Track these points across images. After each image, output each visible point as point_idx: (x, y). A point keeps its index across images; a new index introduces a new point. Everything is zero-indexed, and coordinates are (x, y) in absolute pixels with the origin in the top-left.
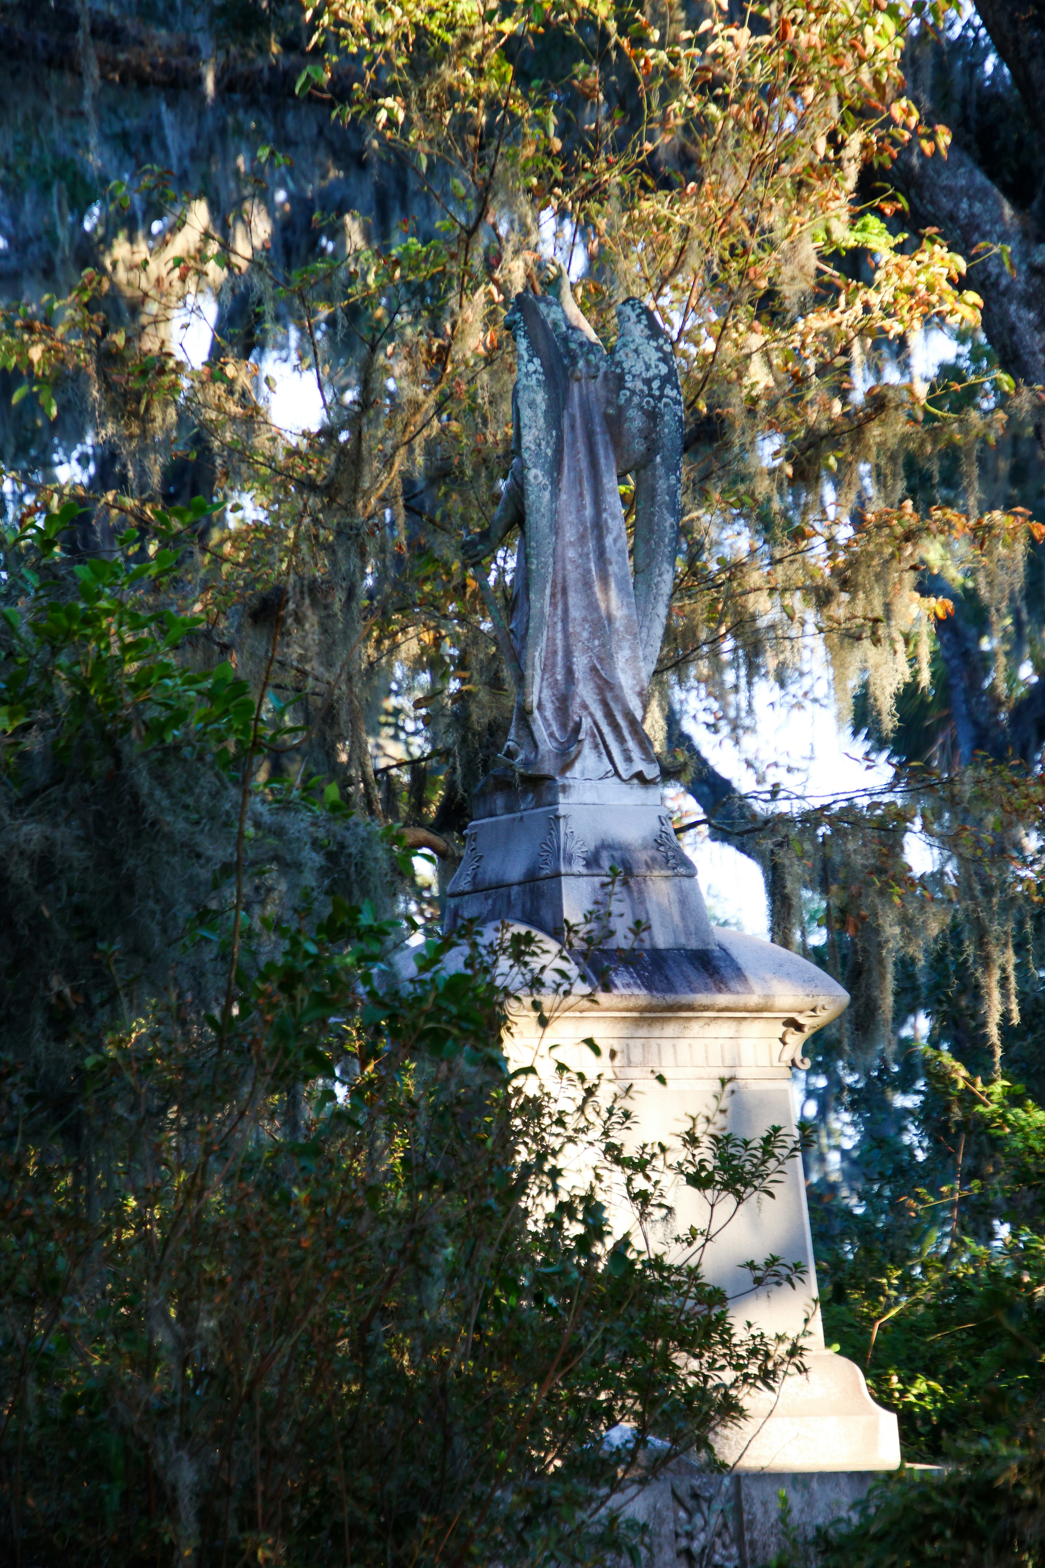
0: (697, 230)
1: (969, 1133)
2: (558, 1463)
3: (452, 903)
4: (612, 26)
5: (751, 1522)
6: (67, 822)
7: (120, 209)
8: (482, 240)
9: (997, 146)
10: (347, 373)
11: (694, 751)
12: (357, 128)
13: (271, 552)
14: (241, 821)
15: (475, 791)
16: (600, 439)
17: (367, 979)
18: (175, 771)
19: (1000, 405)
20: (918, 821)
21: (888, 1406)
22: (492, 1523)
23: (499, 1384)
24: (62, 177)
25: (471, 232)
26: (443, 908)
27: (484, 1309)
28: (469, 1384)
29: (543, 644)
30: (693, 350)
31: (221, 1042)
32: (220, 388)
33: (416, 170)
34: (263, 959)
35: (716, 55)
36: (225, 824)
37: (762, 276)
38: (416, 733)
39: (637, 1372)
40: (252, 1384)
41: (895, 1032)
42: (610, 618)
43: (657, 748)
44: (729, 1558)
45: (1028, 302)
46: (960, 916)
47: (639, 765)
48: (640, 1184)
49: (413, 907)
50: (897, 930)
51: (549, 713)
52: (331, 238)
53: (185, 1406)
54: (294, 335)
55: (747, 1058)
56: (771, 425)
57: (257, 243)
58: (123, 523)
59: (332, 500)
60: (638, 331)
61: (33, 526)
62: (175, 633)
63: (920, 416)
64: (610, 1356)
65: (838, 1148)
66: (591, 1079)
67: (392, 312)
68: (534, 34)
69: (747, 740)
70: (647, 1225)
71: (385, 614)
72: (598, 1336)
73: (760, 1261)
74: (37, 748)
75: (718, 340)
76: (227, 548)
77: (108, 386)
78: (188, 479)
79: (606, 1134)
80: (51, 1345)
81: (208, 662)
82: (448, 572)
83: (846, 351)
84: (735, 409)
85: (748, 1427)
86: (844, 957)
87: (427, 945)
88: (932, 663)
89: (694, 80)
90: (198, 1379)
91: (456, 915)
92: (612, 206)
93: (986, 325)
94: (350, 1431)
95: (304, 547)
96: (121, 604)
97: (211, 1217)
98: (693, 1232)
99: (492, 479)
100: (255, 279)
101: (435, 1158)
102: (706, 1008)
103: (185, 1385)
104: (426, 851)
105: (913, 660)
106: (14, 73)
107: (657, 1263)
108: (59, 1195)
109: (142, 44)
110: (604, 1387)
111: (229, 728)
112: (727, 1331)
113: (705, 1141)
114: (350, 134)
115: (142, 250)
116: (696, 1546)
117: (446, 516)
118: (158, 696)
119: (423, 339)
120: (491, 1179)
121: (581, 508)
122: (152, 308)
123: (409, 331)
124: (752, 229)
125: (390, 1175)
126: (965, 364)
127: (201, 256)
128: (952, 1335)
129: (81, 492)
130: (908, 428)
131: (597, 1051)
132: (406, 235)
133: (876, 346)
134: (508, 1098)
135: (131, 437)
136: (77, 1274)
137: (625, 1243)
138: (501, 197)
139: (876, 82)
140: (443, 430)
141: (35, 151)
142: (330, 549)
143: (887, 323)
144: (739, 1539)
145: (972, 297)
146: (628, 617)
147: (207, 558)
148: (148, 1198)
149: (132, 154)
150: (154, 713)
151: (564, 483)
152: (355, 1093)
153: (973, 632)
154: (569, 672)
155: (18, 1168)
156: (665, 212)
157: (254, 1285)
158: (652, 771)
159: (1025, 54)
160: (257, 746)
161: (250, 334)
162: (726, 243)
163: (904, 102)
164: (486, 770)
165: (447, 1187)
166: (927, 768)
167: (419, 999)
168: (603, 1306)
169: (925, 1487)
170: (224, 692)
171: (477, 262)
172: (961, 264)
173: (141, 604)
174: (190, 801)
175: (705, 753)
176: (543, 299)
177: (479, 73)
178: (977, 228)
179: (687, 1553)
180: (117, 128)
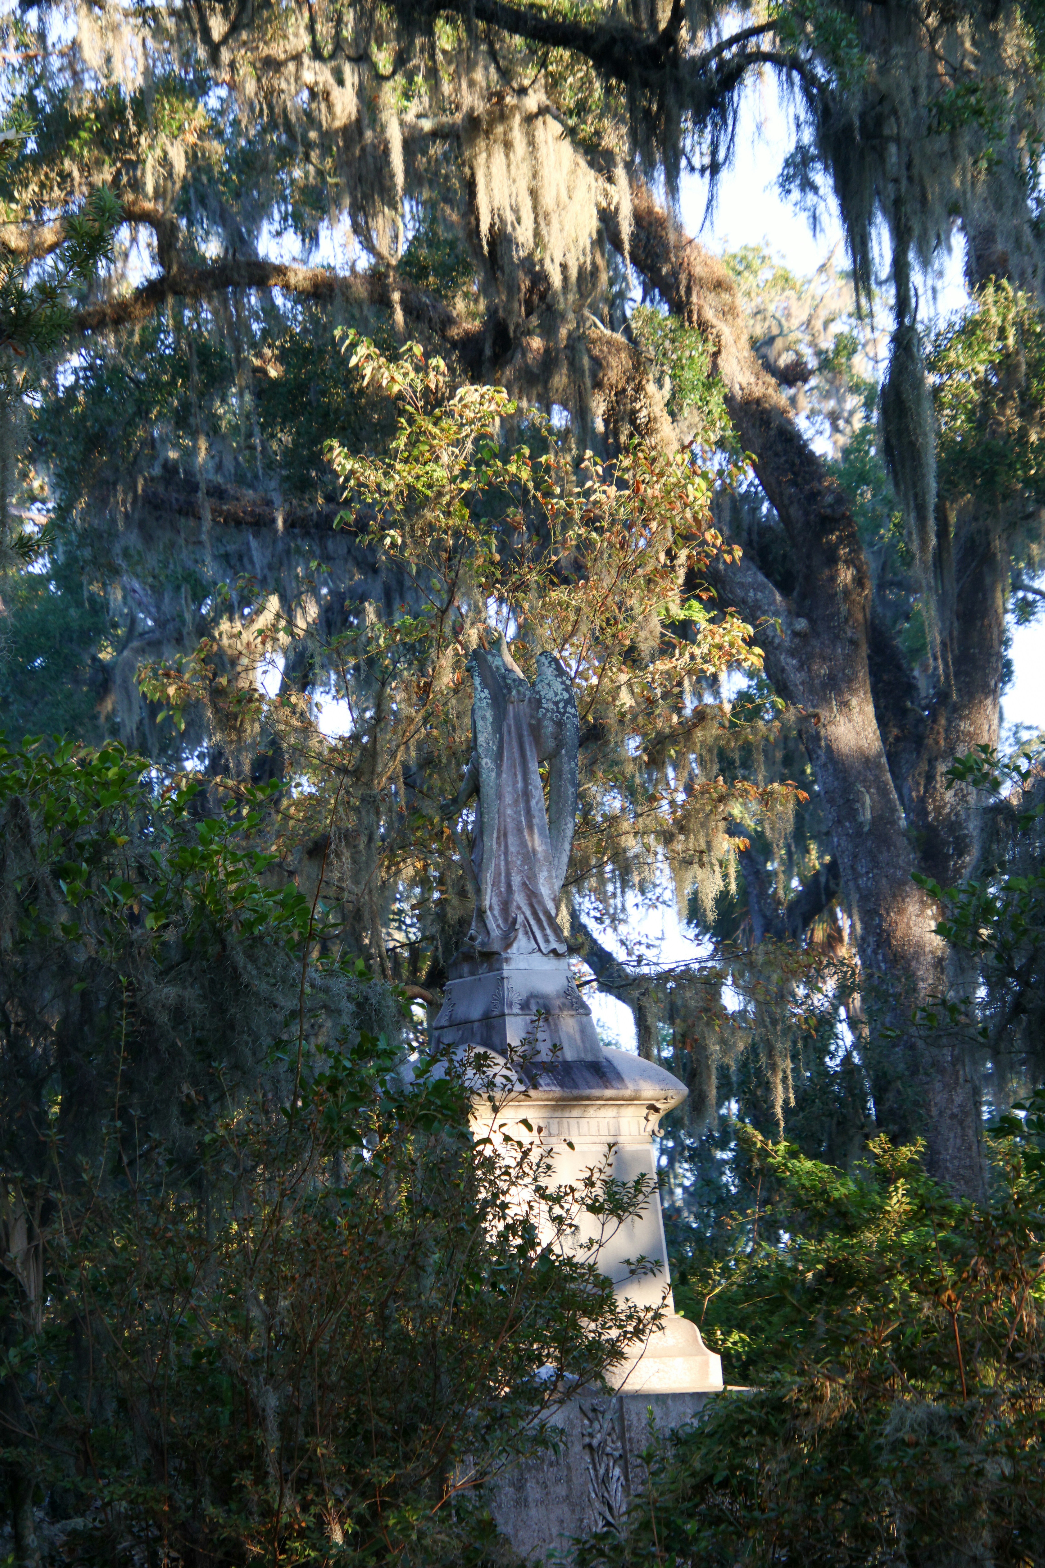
0: (586, 609)
1: (764, 1176)
2: (507, 1389)
3: (436, 1033)
4: (531, 485)
5: (630, 1426)
6: (192, 985)
7: (225, 600)
8: (451, 616)
9: (770, 558)
10: (367, 700)
11: (588, 935)
12: (372, 549)
13: (320, 812)
14: (302, 984)
15: (450, 962)
16: (527, 739)
17: (383, 1083)
18: (260, 952)
19: (776, 717)
20: (730, 978)
21: (714, 1350)
22: (466, 1430)
23: (470, 1340)
24: (188, 582)
25: (444, 612)
26: (430, 1036)
27: (459, 1292)
28: (450, 1342)
29: (492, 868)
30: (584, 684)
31: (290, 1124)
32: (287, 711)
33: (410, 574)
34: (317, 1071)
35: (596, 502)
36: (292, 986)
37: (626, 638)
38: (411, 926)
39: (556, 1331)
40: (312, 1343)
41: (717, 1111)
42: (534, 852)
43: (566, 933)
44: (616, 1449)
45: (792, 653)
46: (757, 1038)
47: (554, 945)
48: (557, 1211)
49: (411, 1036)
50: (717, 1047)
51: (496, 913)
52: (356, 617)
53: (270, 1357)
54: (333, 677)
55: (624, 1130)
56: (634, 730)
57: (310, 620)
58: (226, 796)
59: (358, 779)
60: (549, 672)
61: (170, 798)
62: (260, 865)
63: (727, 724)
64: (540, 1322)
65: (681, 1185)
66: (527, 1145)
67: (395, 662)
68: (482, 490)
69: (622, 928)
70: (562, 1238)
71: (392, 850)
72: (532, 1309)
73: (633, 1259)
74: (173, 939)
75: (600, 677)
76: (292, 810)
77: (217, 710)
78: (267, 767)
79: (535, 1179)
80: (184, 1319)
81: (280, 883)
82: (432, 824)
83: (680, 684)
84: (611, 720)
85: (627, 1365)
86: (685, 1065)
87: (420, 1060)
88: (737, 879)
89: (582, 518)
90: (278, 1341)
91: (439, 1041)
92: (532, 595)
93: (767, 669)
94: (375, 1372)
95: (341, 809)
96: (225, 847)
97: (285, 1236)
98: (591, 1241)
99: (459, 765)
100: (309, 643)
101: (428, 1197)
102: (598, 1099)
103: (270, 1344)
104: (419, 1000)
105: (725, 876)
106: (158, 519)
107: (569, 1261)
108: (189, 1222)
109: (237, 499)
110: (535, 1341)
111: (294, 925)
112: (613, 1304)
113: (599, 1184)
114: (368, 553)
115: (238, 626)
116: (595, 1442)
117: (430, 788)
118: (248, 905)
119: (414, 678)
120: (463, 1210)
121: (515, 783)
122: (245, 661)
123: (405, 673)
124: (620, 608)
125: (398, 1207)
126: (753, 691)
127: (275, 628)
128: (754, 1304)
129: (200, 776)
130: (719, 732)
131: (530, 1128)
132: (403, 614)
133: (698, 681)
134: (474, 1158)
135: (231, 742)
136: (201, 1274)
137: (549, 1249)
138: (463, 590)
139: (695, 519)
140: (428, 735)
141: (171, 566)
142: (357, 810)
143: (705, 666)
144: (622, 1437)
145: (758, 650)
146: (546, 851)
147: (280, 816)
148: (245, 1224)
149: (232, 567)
150: (247, 915)
151: (505, 767)
152: (376, 1156)
153: (762, 858)
154: (509, 886)
155: (163, 1206)
156: (565, 598)
157: (313, 1279)
158: (562, 948)
159: (786, 502)
160: (312, 936)
161: (306, 676)
162: (603, 617)
163: (713, 531)
164: (457, 949)
165: (435, 1215)
166: (734, 945)
167: (416, 1096)
168: (534, 1289)
169: (740, 1403)
170: (291, 902)
171: (448, 630)
172: (751, 630)
173: (238, 846)
174: (270, 971)
175: (595, 935)
176: (490, 653)
177: (447, 514)
178: (760, 608)
179: (590, 1446)
180: (222, 551)
